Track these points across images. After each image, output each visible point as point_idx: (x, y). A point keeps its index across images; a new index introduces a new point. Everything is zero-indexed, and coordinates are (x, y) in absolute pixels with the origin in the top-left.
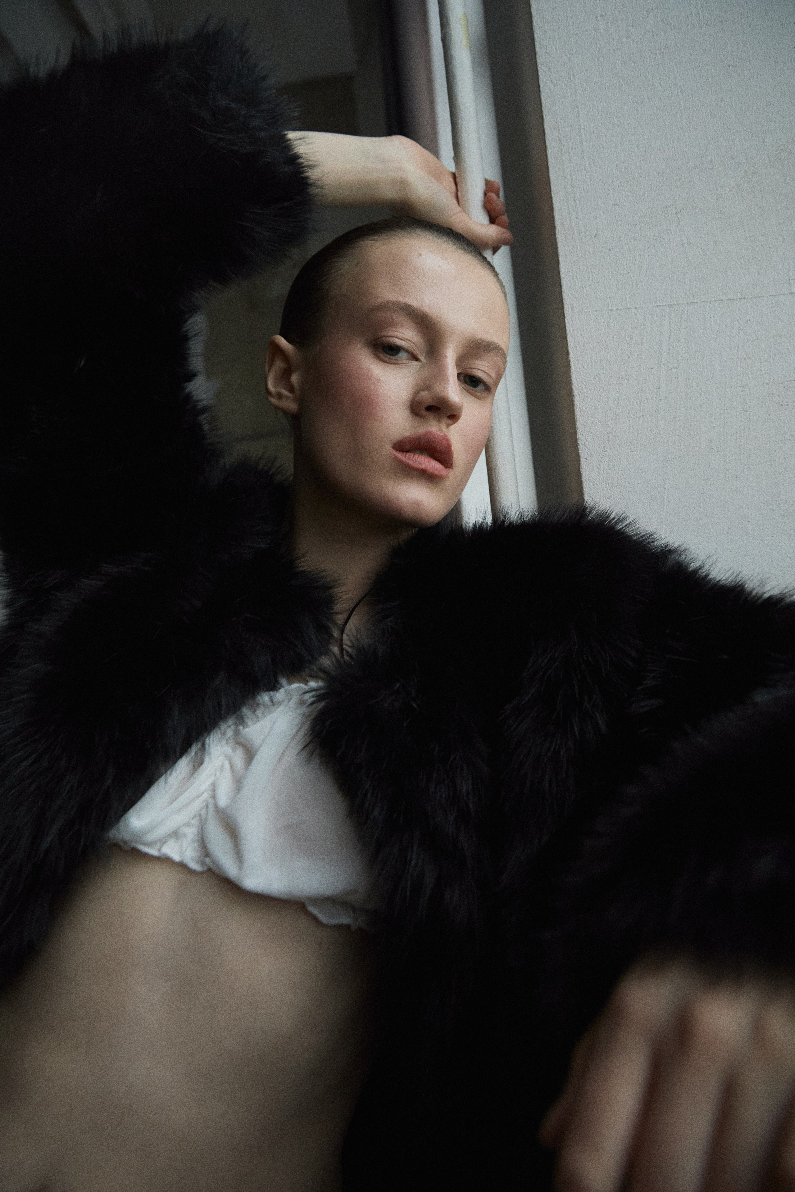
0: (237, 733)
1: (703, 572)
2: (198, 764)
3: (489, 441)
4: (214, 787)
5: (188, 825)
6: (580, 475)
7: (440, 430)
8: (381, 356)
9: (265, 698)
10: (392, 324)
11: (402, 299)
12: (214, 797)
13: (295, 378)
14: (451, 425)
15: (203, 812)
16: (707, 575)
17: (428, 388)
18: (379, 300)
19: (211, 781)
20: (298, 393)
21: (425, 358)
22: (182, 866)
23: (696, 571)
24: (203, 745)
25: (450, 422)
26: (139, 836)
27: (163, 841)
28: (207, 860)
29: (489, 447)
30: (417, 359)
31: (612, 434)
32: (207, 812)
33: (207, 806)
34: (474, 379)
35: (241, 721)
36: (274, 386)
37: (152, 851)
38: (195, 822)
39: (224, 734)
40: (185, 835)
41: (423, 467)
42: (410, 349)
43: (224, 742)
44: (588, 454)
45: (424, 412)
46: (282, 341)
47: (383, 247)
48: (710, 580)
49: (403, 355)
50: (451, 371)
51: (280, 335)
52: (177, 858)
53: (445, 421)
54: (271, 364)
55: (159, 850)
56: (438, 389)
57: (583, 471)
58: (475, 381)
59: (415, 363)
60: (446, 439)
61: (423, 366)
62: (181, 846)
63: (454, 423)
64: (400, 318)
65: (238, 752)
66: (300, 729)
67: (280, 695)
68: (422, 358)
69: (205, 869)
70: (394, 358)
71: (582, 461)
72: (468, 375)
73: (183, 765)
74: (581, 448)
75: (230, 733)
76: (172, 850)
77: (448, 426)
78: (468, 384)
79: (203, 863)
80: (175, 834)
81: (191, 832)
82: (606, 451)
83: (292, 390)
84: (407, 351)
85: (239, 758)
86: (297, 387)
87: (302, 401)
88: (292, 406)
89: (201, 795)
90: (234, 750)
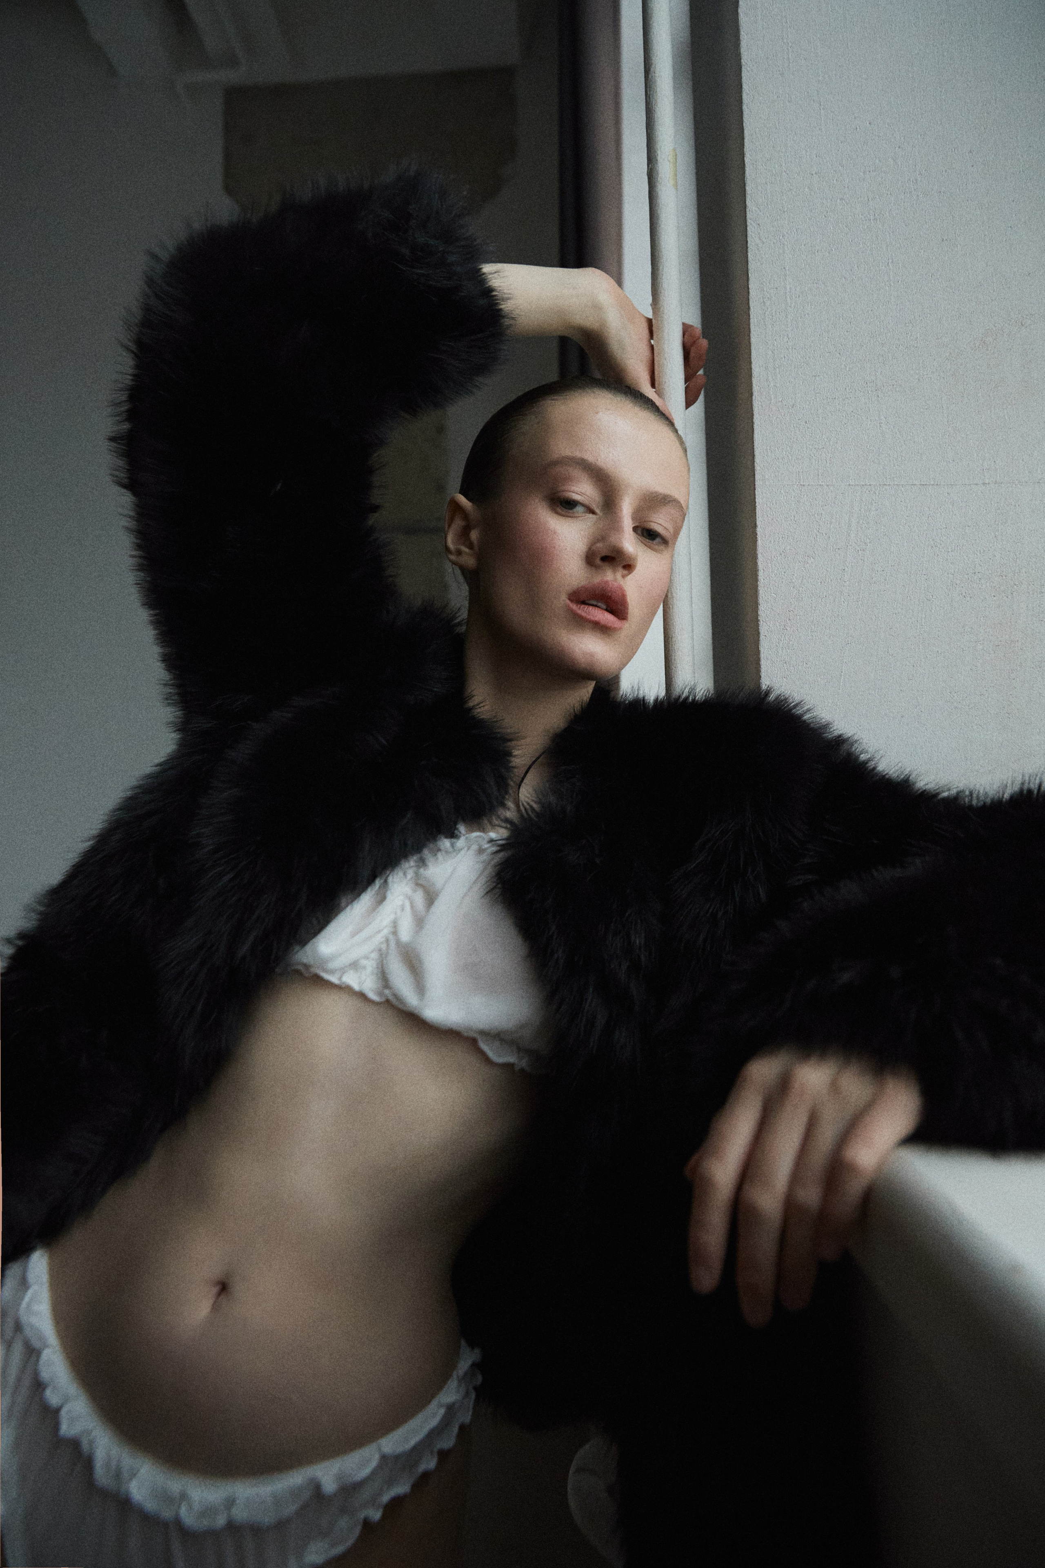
0: (417, 874)
1: (871, 764)
2: (381, 899)
3: (667, 596)
4: (395, 924)
5: (366, 957)
6: (758, 652)
7: (615, 580)
8: (559, 510)
9: (445, 843)
10: (568, 479)
11: (578, 454)
12: (395, 933)
13: (474, 535)
14: (627, 575)
15: (384, 947)
16: (874, 768)
17: (602, 538)
18: (555, 456)
19: (392, 917)
20: (476, 548)
21: (601, 511)
22: (362, 996)
23: (865, 763)
24: (386, 881)
25: (626, 572)
26: (323, 962)
27: (343, 970)
28: (387, 992)
29: (667, 602)
30: (593, 512)
31: (794, 612)
32: (388, 945)
33: (387, 941)
34: (651, 533)
35: (422, 862)
36: (453, 542)
37: (334, 979)
38: (374, 955)
39: (405, 874)
40: (364, 968)
41: (596, 619)
42: (586, 502)
43: (405, 882)
44: (768, 631)
45: (598, 561)
46: (462, 500)
47: (563, 407)
48: (877, 774)
49: (579, 509)
50: (627, 523)
51: (460, 493)
52: (356, 987)
53: (620, 572)
54: (452, 520)
55: (340, 979)
56: (613, 539)
57: (762, 649)
58: (652, 535)
59: (591, 515)
60: (621, 588)
61: (600, 519)
62: (360, 977)
63: (630, 574)
64: (576, 472)
65: (418, 893)
66: (481, 874)
67: (461, 843)
68: (598, 511)
69: (383, 999)
70: (571, 511)
71: (762, 637)
72: (644, 528)
73: (367, 899)
74: (762, 624)
75: (410, 873)
76: (352, 980)
77: (624, 576)
78: (646, 538)
79: (380, 994)
80: (355, 965)
81: (370, 965)
82: (787, 629)
83: (471, 546)
84: (583, 505)
85: (419, 898)
86: (475, 542)
87: (481, 557)
88: (469, 561)
89: (379, 931)
90: (415, 891)
